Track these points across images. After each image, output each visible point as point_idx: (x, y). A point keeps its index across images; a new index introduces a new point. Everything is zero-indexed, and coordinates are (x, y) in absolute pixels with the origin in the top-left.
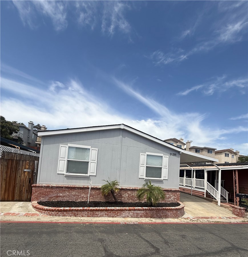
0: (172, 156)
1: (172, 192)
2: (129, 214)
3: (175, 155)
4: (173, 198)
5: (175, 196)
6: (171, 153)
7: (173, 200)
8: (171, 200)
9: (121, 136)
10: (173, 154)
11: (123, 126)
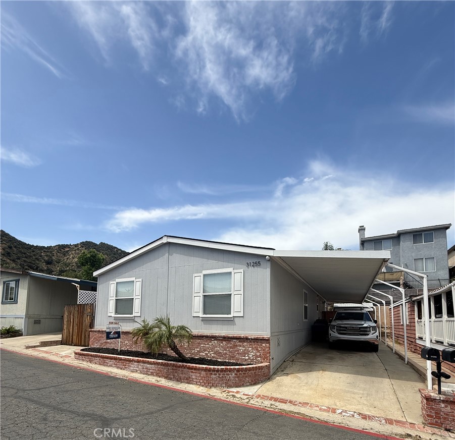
0: (251, 268)
1: (251, 342)
2: (138, 367)
3: (257, 264)
4: (252, 354)
5: (257, 350)
6: (248, 264)
7: (253, 359)
8: (249, 358)
9: (167, 255)
10: (252, 264)
11: (166, 238)
